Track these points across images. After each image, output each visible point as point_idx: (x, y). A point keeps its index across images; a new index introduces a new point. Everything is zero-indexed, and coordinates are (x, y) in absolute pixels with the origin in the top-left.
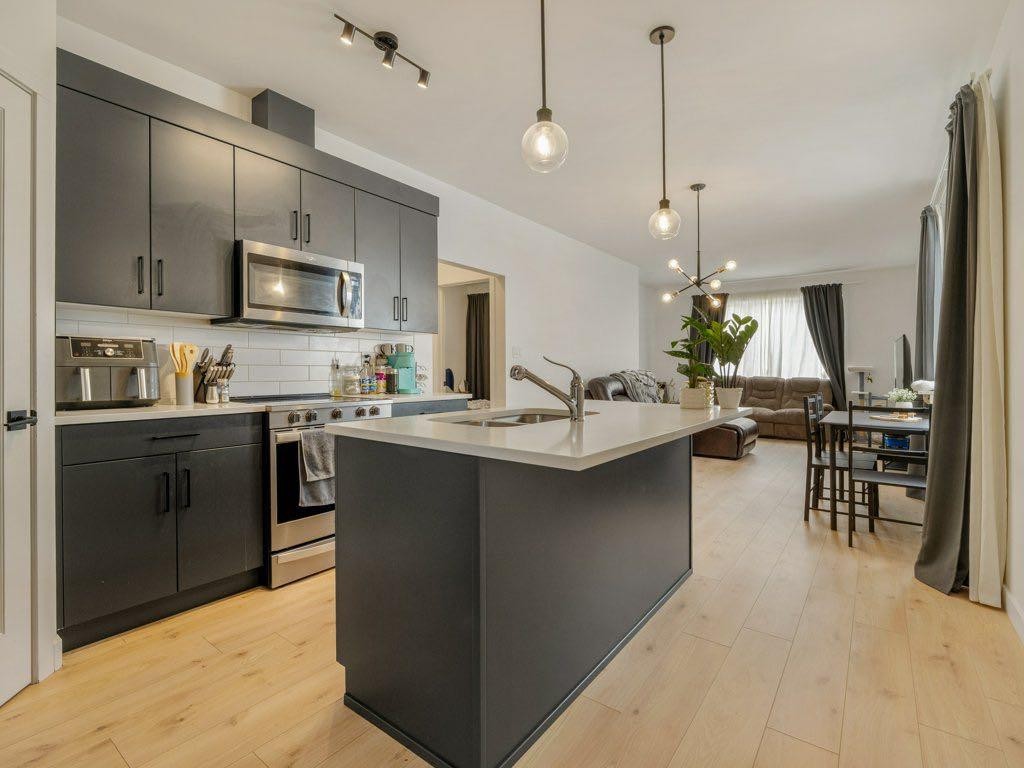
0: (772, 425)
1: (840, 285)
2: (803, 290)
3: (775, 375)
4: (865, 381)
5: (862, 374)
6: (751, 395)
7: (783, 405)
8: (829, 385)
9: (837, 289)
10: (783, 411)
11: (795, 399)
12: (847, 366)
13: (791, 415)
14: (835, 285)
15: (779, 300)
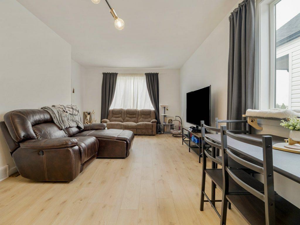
0: (136, 129)
1: (158, 73)
2: (146, 74)
3: (135, 108)
4: (166, 110)
5: (165, 107)
6: (127, 117)
7: (139, 121)
8: (155, 112)
9: (157, 75)
10: (139, 123)
11: (143, 118)
12: (160, 105)
13: (143, 125)
14: (156, 73)
15: (137, 78)
